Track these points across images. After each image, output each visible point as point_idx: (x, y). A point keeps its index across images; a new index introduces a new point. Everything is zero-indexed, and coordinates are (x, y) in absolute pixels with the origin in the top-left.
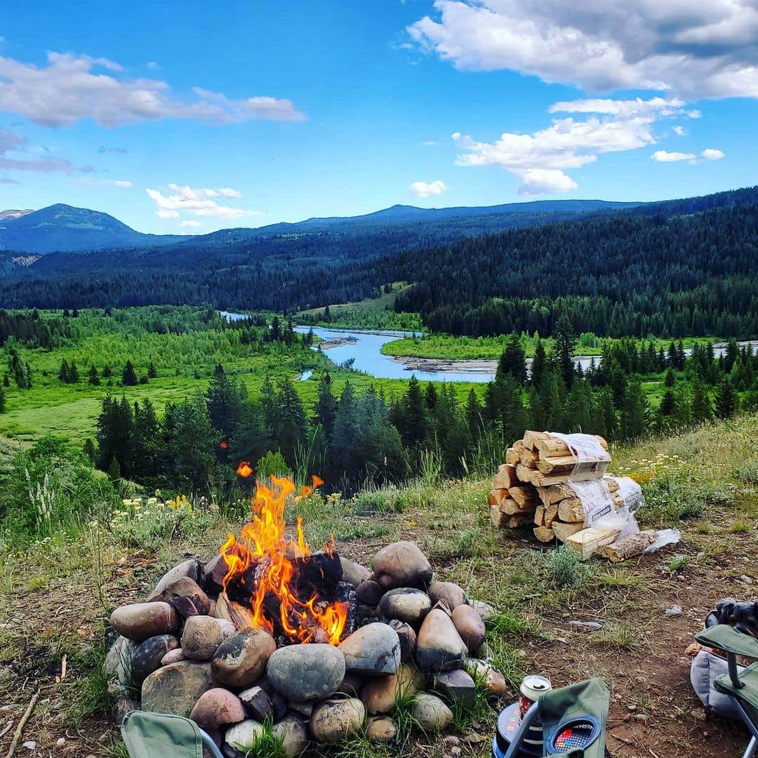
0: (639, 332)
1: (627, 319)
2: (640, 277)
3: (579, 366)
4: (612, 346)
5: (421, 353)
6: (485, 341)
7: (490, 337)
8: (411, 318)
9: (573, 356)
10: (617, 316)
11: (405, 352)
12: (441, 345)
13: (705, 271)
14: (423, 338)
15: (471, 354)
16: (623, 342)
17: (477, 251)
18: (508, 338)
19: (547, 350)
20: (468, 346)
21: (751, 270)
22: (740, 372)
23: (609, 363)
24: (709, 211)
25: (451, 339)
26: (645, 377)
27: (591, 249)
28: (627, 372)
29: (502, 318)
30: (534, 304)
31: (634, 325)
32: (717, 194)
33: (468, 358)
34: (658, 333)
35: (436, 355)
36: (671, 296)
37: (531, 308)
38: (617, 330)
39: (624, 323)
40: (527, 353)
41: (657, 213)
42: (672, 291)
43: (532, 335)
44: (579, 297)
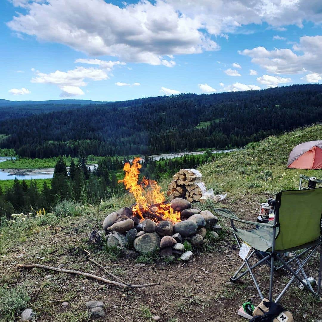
0: (112, 154)
1: (106, 149)
2: (110, 132)
3: (90, 169)
4: (102, 160)
5: (16, 167)
6: (47, 160)
7: (49, 158)
8: (9, 151)
9: (87, 165)
10: (102, 148)
11: (8, 167)
12: (26, 163)
13: (134, 130)
14: (17, 160)
15: (41, 166)
16: (106, 158)
17: (39, 120)
18: (57, 159)
19: (76, 163)
20: (39, 162)
21: (150, 129)
22: (150, 167)
23: (101, 167)
24: (133, 106)
25: (30, 160)
26: (116, 171)
27: (89, 120)
28: (109, 170)
29: (54, 150)
30: (67, 143)
31: (109, 151)
32: (135, 100)
33: (39, 168)
34: (119, 154)
35: (24, 167)
36: (122, 139)
37: (66, 145)
38: (102, 153)
39: (105, 151)
40: (67, 164)
41: (114, 107)
42: (123, 137)
43: (67, 157)
44: (86, 140)
